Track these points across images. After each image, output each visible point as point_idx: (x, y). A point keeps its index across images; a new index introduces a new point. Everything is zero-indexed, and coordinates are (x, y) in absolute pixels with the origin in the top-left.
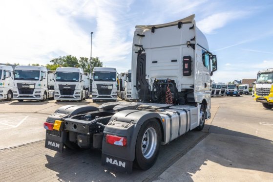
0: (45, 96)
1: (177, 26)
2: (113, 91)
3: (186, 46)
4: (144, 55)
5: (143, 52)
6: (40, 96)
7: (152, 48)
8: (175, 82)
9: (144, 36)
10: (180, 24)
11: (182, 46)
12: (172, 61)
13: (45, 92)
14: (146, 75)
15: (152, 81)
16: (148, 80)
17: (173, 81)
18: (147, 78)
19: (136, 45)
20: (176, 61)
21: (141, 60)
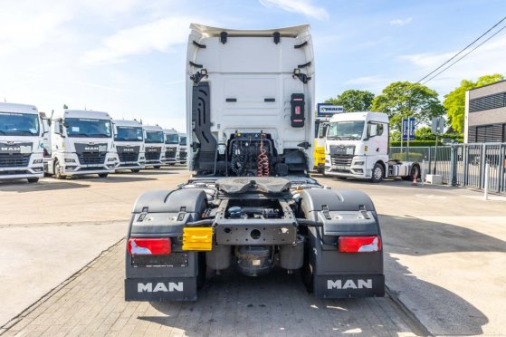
1: (272, 38)
2: (32, 158)
3: (291, 76)
4: (207, 85)
5: (203, 79)
7: (222, 73)
8: (273, 137)
9: (204, 47)
10: (277, 37)
11: (281, 75)
12: (266, 100)
14: (212, 125)
15: (225, 135)
16: (216, 133)
17: (269, 136)
18: (213, 129)
19: (192, 64)
20: (273, 100)
21: (202, 95)
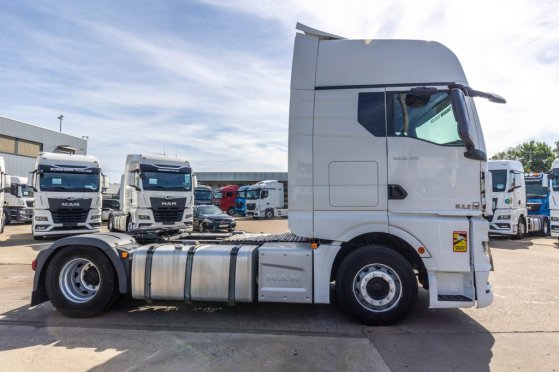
0: (522, 226)
6: (509, 226)
13: (522, 219)
